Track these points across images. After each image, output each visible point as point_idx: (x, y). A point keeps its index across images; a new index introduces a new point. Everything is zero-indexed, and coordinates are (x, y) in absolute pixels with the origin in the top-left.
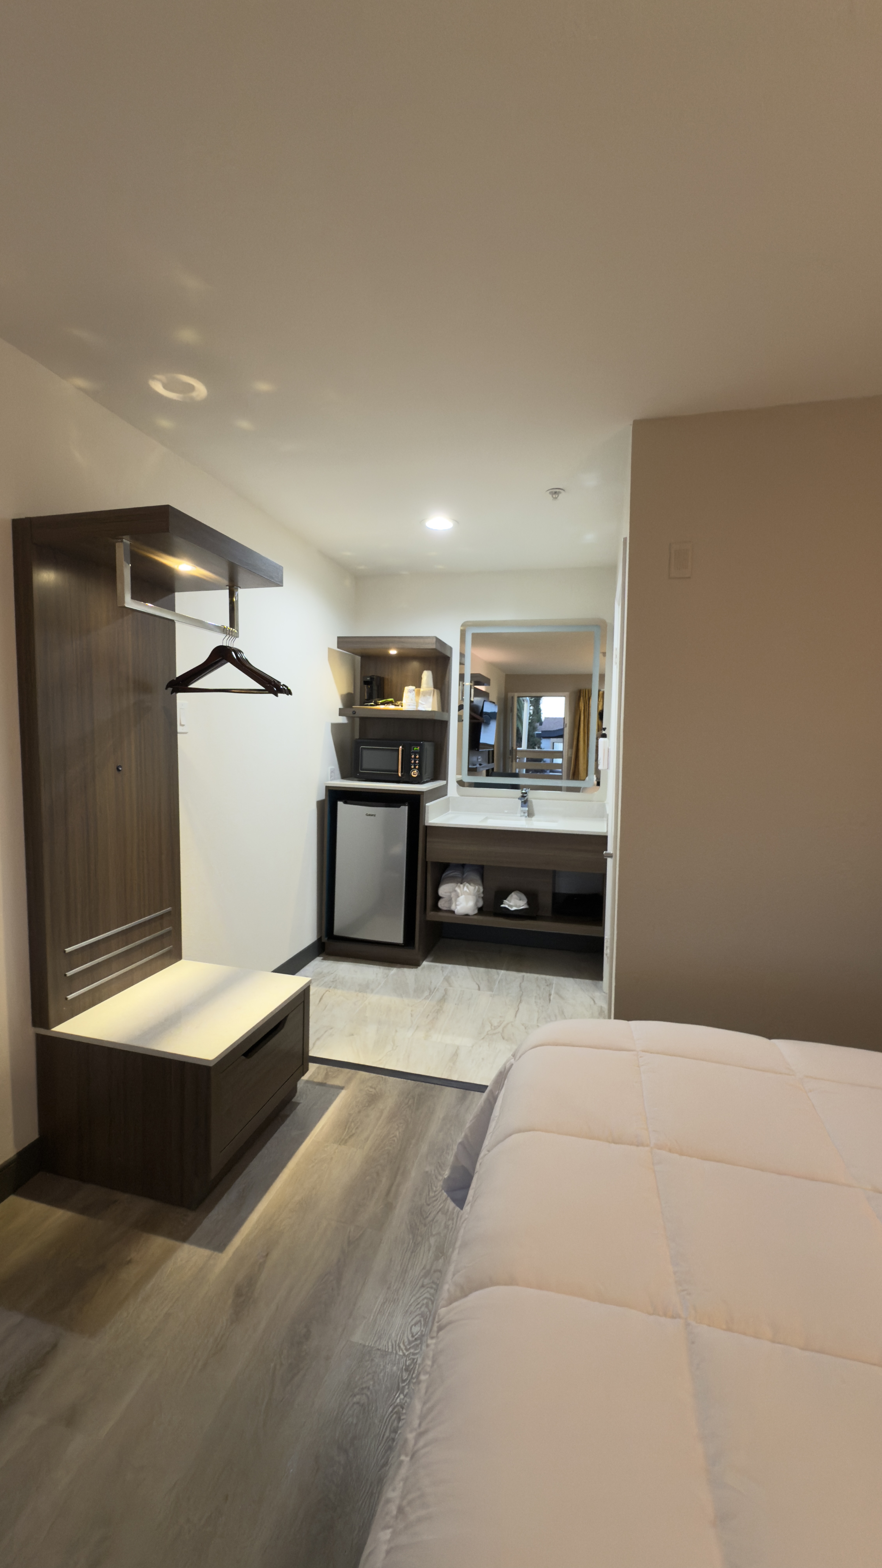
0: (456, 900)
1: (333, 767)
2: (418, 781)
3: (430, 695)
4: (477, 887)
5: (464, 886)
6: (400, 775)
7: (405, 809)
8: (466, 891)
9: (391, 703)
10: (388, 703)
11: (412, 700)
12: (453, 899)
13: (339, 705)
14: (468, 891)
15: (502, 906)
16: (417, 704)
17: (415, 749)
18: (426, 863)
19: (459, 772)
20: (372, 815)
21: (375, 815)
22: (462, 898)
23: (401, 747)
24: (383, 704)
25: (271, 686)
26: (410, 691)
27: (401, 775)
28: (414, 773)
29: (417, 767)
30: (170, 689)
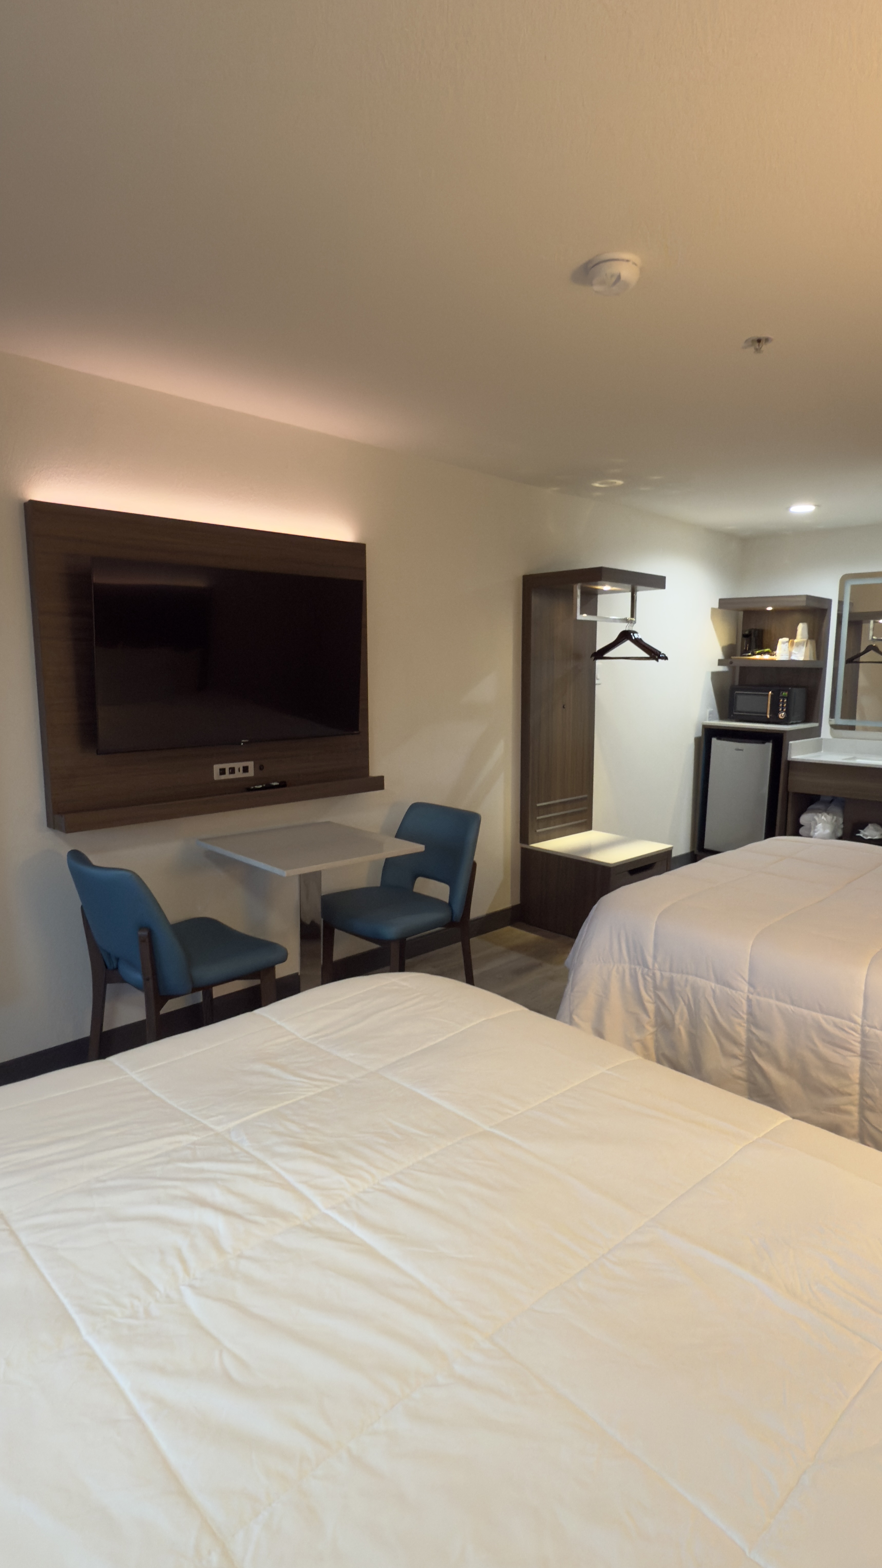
0: (815, 828)
1: (712, 710)
2: (785, 722)
3: (803, 645)
4: (835, 817)
5: (822, 816)
6: (768, 716)
7: (769, 745)
8: (823, 820)
9: (768, 653)
10: (765, 653)
11: (785, 650)
12: (812, 827)
13: (720, 656)
14: (825, 820)
15: (858, 835)
16: (790, 654)
17: (783, 694)
18: (787, 793)
19: (832, 715)
20: (740, 750)
21: (742, 750)
22: (820, 826)
23: (770, 692)
24: (758, 654)
25: (654, 654)
26: (783, 643)
27: (770, 717)
28: (782, 715)
29: (785, 710)
30: (593, 658)
